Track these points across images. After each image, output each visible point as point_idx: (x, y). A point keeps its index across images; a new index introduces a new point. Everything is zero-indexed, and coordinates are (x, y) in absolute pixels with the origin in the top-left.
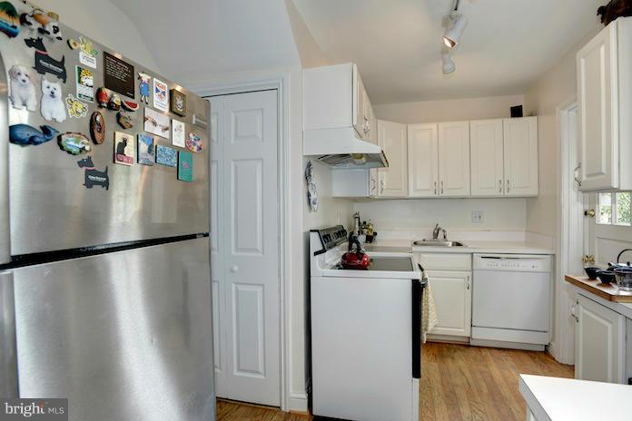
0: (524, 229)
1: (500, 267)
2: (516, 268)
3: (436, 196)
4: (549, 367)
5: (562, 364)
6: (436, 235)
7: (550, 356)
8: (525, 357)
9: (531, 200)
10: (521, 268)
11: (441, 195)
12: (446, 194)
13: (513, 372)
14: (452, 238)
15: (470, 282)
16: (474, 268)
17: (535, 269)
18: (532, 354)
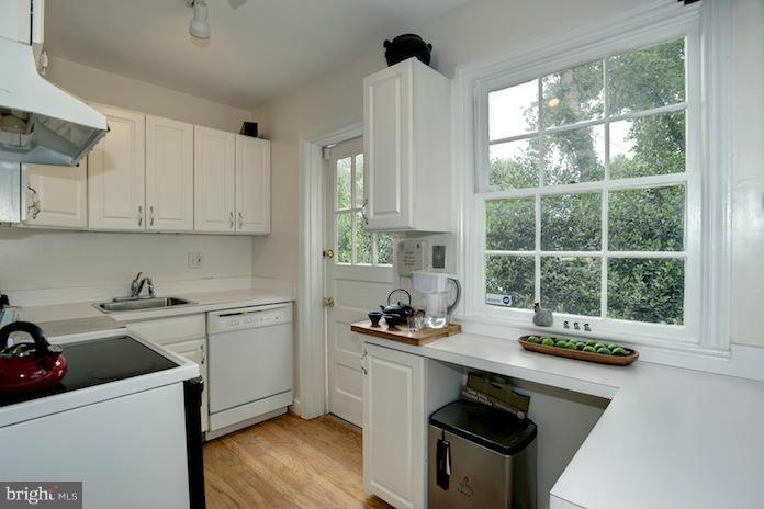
0: (250, 273)
1: (242, 325)
2: (260, 323)
3: (142, 228)
4: (301, 430)
5: (309, 420)
6: (136, 290)
7: (295, 416)
8: (274, 429)
9: (257, 240)
10: (265, 323)
11: (149, 227)
12: (158, 226)
13: (274, 455)
14: (162, 292)
15: (205, 354)
16: (210, 332)
17: (279, 321)
18: (278, 421)
